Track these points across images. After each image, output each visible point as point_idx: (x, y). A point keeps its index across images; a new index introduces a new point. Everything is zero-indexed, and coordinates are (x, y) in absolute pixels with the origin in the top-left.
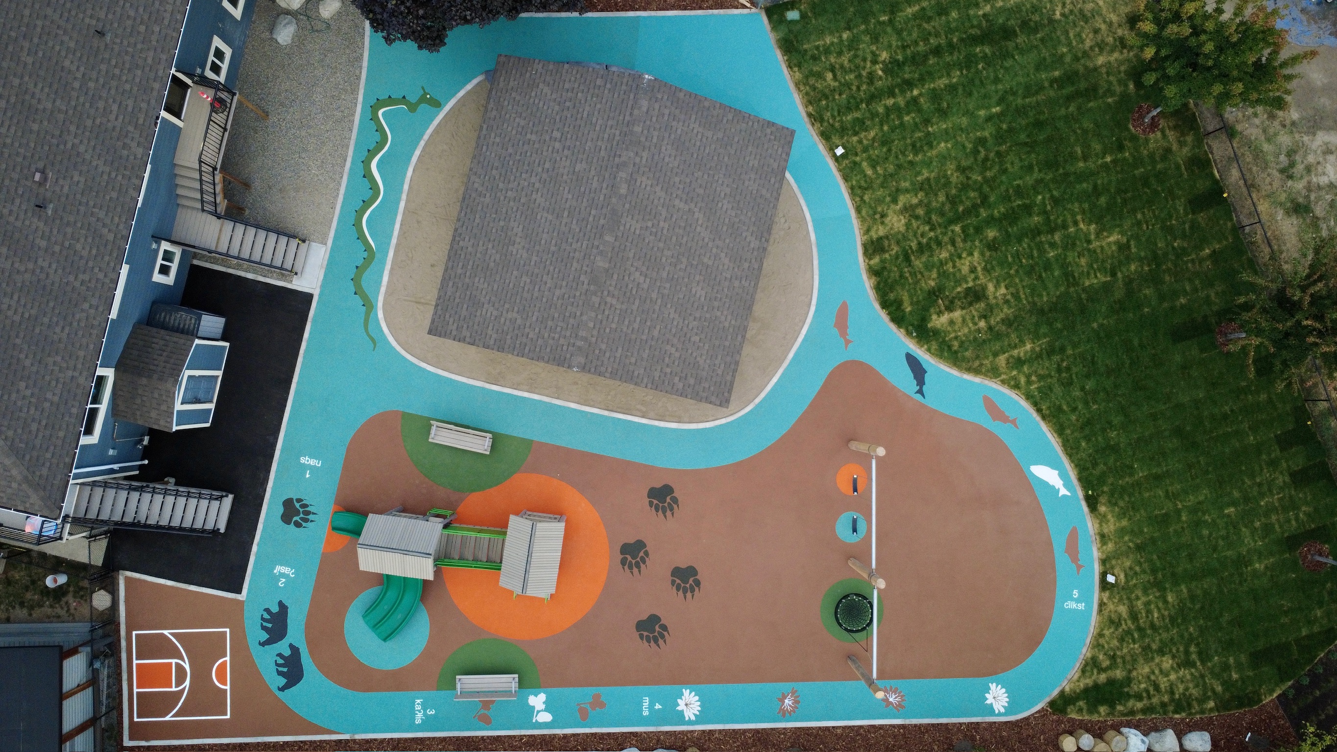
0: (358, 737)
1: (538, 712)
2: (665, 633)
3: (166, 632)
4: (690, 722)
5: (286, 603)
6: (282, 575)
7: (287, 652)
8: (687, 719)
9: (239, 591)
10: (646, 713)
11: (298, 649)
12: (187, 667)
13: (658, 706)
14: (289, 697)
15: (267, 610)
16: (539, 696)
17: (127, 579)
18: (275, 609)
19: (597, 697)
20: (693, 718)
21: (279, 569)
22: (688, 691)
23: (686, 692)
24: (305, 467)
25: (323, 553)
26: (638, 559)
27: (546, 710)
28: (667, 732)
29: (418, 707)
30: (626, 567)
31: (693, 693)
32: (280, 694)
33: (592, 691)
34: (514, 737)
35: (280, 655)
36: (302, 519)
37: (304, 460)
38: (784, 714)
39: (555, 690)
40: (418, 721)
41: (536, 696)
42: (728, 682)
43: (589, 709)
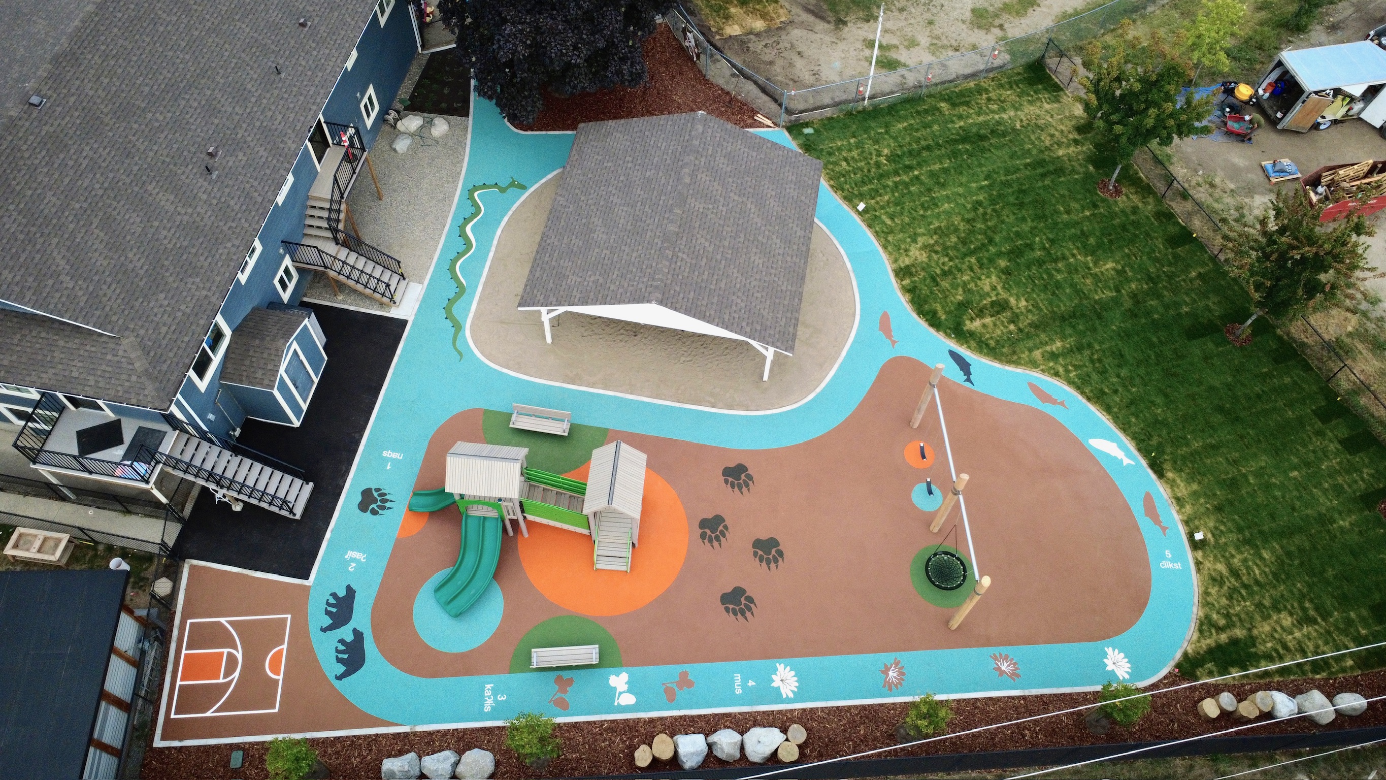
0: (419, 728)
1: (620, 693)
2: (752, 605)
3: (223, 620)
4: (788, 700)
5: (354, 587)
6: (353, 560)
7: (349, 638)
8: (784, 696)
9: (306, 577)
10: (739, 691)
11: (362, 634)
12: (239, 656)
13: (751, 683)
14: (347, 687)
15: (334, 595)
16: (621, 676)
17: (192, 567)
18: (342, 593)
19: (684, 675)
20: (791, 695)
21: (351, 554)
22: (782, 665)
23: (780, 667)
24: (386, 460)
25: (397, 539)
26: (718, 533)
27: (629, 691)
28: (764, 712)
29: (488, 693)
30: (706, 541)
31: (788, 668)
32: (337, 684)
33: (677, 669)
34: (595, 722)
35: (342, 641)
36: (378, 506)
37: (385, 454)
38: (890, 687)
39: (639, 670)
40: (487, 709)
41: (617, 676)
42: (824, 654)
43: (676, 689)
